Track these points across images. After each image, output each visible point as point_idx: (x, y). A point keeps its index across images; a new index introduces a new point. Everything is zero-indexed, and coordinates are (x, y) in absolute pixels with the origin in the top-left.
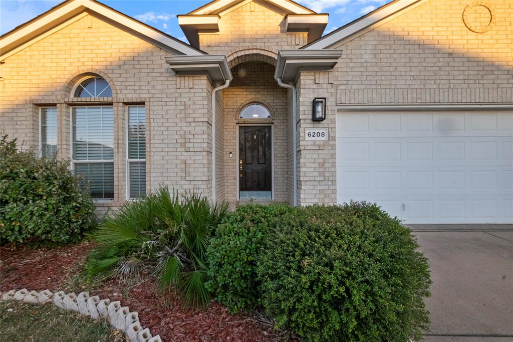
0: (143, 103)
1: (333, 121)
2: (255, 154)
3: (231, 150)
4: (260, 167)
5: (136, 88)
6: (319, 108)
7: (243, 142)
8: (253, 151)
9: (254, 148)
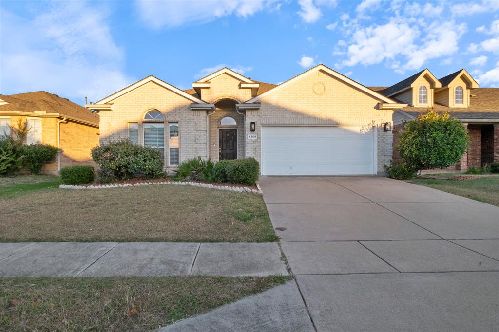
0: (178, 122)
1: (260, 131)
2: (228, 144)
3: (215, 142)
4: (230, 152)
5: (174, 115)
6: (253, 126)
7: (221, 138)
8: (227, 143)
9: (227, 141)
